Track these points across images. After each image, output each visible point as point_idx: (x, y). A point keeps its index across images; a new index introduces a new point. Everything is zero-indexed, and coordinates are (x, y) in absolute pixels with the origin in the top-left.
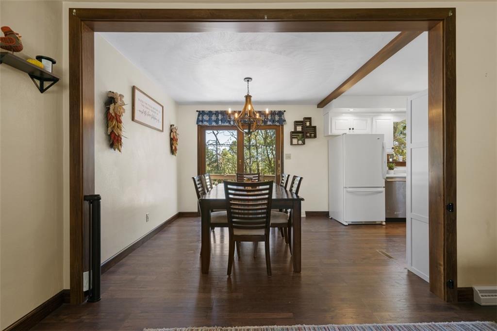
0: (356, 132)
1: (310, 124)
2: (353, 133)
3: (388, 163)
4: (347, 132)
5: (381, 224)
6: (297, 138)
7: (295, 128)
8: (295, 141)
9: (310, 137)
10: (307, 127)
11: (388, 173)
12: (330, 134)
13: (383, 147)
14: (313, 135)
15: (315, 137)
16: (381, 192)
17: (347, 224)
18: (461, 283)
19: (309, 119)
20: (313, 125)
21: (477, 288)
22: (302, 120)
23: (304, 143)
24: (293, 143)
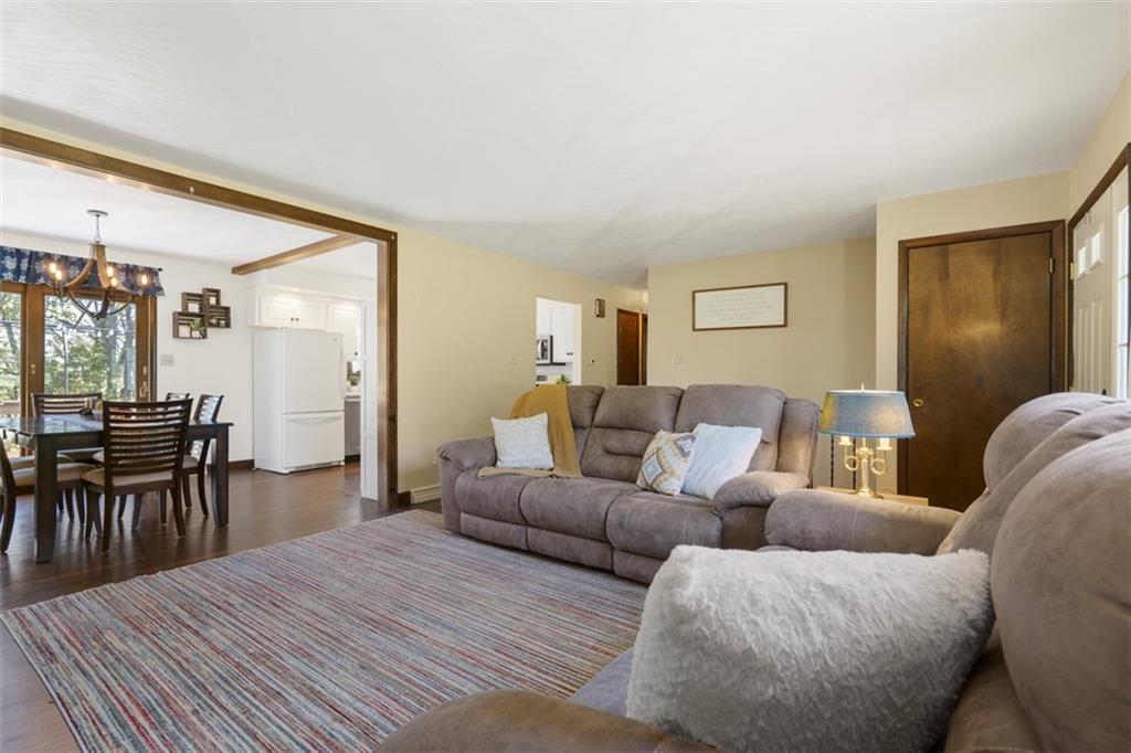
0: (301, 325)
1: (218, 301)
2: (297, 327)
3: (348, 375)
4: (288, 323)
5: (339, 466)
6: (189, 324)
7: (185, 306)
8: (184, 331)
9: (218, 325)
10: (212, 307)
11: (349, 390)
12: (257, 324)
13: (342, 353)
14: (223, 322)
15: (228, 325)
16: (338, 418)
17: (288, 471)
18: (401, 490)
19: (217, 293)
20: (223, 304)
21: (412, 491)
22: (201, 292)
23: (204, 336)
24: (181, 335)
